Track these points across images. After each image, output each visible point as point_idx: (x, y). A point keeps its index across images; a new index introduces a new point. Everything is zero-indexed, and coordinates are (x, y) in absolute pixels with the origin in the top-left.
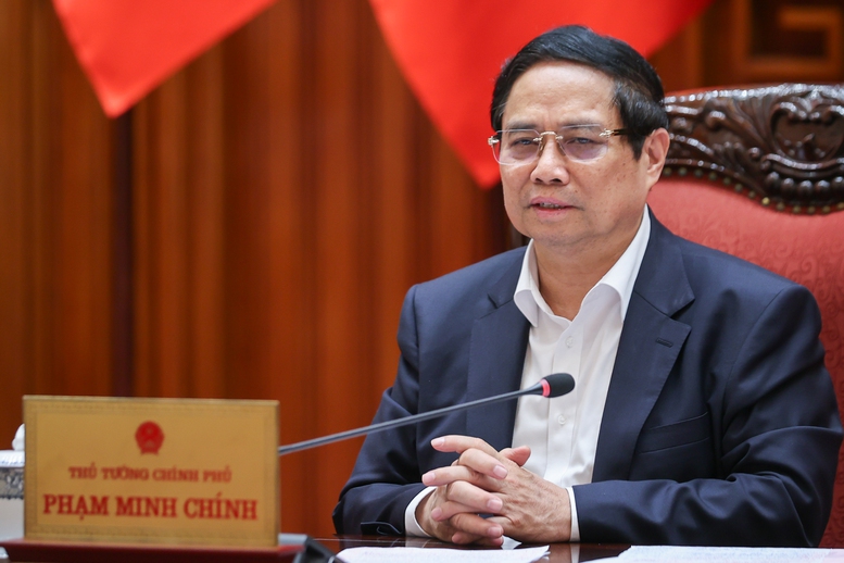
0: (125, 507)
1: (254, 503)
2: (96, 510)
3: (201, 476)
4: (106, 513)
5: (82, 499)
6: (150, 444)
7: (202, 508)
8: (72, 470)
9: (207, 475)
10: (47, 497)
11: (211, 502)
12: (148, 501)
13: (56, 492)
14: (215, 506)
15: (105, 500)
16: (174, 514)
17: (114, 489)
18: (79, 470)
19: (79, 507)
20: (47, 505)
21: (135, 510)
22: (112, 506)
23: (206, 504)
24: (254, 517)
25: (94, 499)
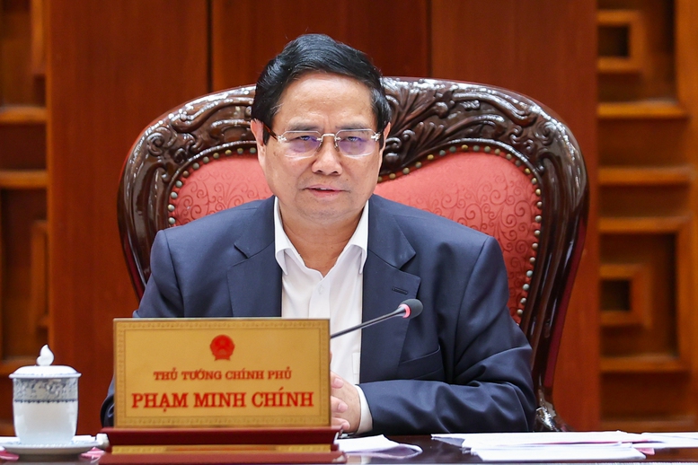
0: (201, 400)
1: (311, 394)
2: (177, 404)
3: (266, 375)
4: (185, 406)
5: (165, 396)
6: (223, 352)
7: (267, 400)
8: (157, 374)
9: (270, 374)
10: (135, 396)
11: (274, 395)
12: (222, 396)
13: (143, 392)
14: (278, 397)
15: (184, 396)
16: (243, 405)
17: (192, 387)
18: (163, 374)
19: (162, 402)
20: (135, 401)
21: (210, 403)
22: (191, 400)
23: (270, 396)
24: (310, 405)
25: (175, 396)
